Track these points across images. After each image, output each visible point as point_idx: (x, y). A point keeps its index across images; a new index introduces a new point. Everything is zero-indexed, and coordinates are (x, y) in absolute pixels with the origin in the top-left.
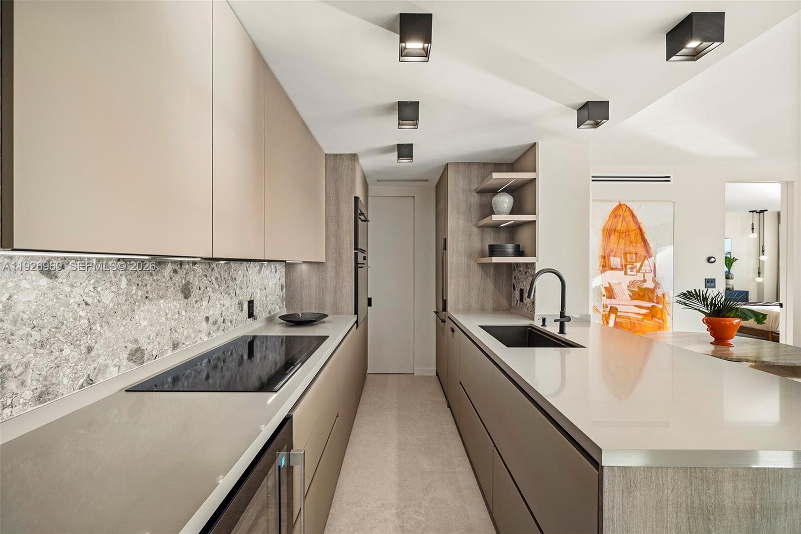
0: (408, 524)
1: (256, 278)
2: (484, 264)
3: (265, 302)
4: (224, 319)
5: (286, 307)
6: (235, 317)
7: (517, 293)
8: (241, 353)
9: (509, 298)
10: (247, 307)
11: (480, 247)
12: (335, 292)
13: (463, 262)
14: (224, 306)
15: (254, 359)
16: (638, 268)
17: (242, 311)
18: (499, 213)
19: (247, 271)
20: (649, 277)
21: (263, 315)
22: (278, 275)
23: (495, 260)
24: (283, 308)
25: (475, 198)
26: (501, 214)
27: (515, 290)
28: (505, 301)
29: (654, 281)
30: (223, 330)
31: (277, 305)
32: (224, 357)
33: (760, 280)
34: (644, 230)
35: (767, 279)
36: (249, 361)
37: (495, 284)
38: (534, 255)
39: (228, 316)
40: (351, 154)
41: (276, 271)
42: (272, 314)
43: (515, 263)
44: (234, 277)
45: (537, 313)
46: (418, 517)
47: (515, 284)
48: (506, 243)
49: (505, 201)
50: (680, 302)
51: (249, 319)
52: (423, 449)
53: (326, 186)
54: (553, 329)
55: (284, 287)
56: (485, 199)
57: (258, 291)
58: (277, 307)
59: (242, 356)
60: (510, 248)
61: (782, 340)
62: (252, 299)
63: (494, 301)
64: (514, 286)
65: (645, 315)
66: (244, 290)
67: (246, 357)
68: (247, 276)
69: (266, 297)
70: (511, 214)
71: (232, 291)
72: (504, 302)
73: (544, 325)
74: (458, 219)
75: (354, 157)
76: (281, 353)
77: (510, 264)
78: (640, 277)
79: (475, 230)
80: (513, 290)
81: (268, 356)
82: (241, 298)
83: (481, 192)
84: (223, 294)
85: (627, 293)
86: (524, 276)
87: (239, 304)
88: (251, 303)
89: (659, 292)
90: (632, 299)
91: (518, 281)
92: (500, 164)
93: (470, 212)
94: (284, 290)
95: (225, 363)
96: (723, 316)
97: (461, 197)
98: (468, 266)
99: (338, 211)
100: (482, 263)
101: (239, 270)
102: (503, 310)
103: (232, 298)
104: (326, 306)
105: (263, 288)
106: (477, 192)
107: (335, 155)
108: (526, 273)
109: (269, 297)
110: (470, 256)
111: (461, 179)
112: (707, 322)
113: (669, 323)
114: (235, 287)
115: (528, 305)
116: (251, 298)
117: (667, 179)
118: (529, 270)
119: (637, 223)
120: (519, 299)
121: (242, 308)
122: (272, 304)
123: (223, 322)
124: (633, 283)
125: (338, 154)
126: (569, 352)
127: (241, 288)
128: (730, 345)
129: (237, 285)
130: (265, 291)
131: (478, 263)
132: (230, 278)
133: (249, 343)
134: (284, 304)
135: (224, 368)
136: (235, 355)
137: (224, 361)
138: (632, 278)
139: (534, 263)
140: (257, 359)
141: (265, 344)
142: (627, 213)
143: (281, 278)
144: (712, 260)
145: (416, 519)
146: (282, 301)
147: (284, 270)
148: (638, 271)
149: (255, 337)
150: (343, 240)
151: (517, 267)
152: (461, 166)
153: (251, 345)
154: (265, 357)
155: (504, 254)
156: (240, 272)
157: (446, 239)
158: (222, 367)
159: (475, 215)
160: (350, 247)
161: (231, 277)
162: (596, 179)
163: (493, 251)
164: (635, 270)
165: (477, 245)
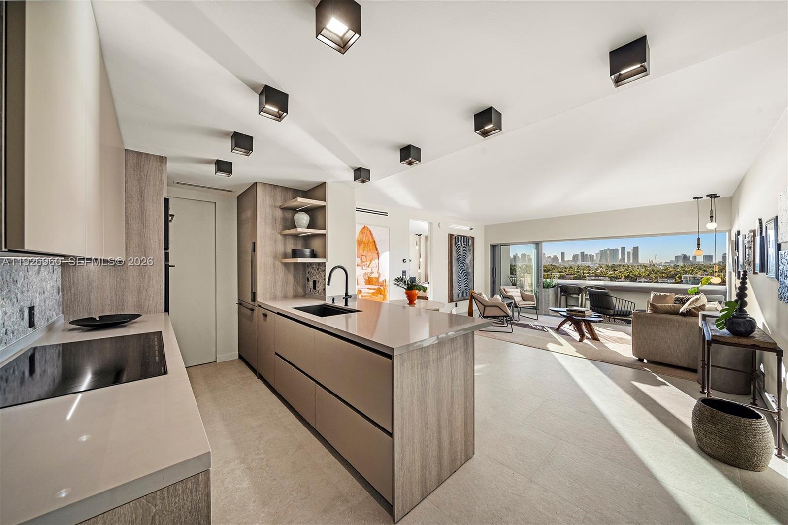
0: (253, 464)
1: (35, 280)
2: (287, 263)
3: (44, 308)
4: (6, 330)
5: (63, 313)
6: (16, 327)
7: (311, 284)
8: (22, 370)
9: (305, 287)
10: (28, 314)
11: (283, 251)
12: (139, 292)
13: (270, 261)
14: (6, 314)
15: (34, 376)
16: (368, 265)
17: (23, 319)
18: (300, 227)
19: (28, 271)
20: (375, 270)
21: (42, 323)
22: (55, 277)
23: (300, 260)
24: (59, 314)
25: (279, 213)
26: (302, 227)
27: (308, 281)
28: (302, 290)
29: (378, 273)
30: (6, 343)
31: (54, 310)
32: (7, 375)
33: (419, 271)
34: (376, 243)
35: (422, 271)
36: (30, 379)
37: (294, 278)
38: (325, 257)
39: (10, 326)
40: (160, 156)
41: (53, 271)
42: (50, 321)
43: (308, 263)
44: (15, 279)
45: (327, 295)
46: (259, 456)
47: (309, 277)
48: (305, 248)
49: (303, 219)
50: (395, 284)
51: (29, 329)
52: (246, 413)
53: (126, 183)
54: (340, 304)
55: (60, 289)
56: (289, 214)
57: (38, 295)
58: (54, 313)
59: (23, 373)
60: (307, 251)
61: (429, 299)
62: (32, 305)
63: (294, 291)
64: (308, 278)
65: (373, 294)
66: (25, 294)
67: (27, 373)
68: (27, 278)
69: (45, 302)
70: (307, 228)
71: (13, 296)
72: (300, 290)
73: (333, 303)
74: (266, 227)
75: (163, 159)
76: (58, 366)
77: (305, 263)
78: (369, 270)
79: (280, 237)
80: (307, 282)
81: (47, 371)
82: (22, 304)
83: (284, 209)
84: (5, 300)
85: (364, 280)
86: (317, 271)
87: (20, 311)
88: (31, 309)
89: (381, 280)
90: (366, 284)
91: (312, 275)
92: (298, 190)
93: (276, 223)
94: (60, 293)
95: (8, 383)
96: (412, 290)
97: (268, 211)
98: (274, 265)
99: (143, 210)
100: (285, 263)
101: (20, 271)
102: (301, 297)
103: (13, 304)
104: (127, 307)
105: (42, 292)
106: (281, 209)
107: (139, 154)
108: (318, 270)
109: (47, 302)
110: (275, 257)
111: (268, 196)
112: (406, 293)
113: (388, 297)
114: (17, 291)
115: (320, 291)
116: (31, 303)
117: (386, 214)
118: (321, 267)
119: (373, 238)
120: (312, 288)
121: (23, 316)
122: (50, 310)
123: (6, 334)
124: (365, 274)
125: (143, 153)
126: (351, 317)
127: (22, 292)
128: (415, 304)
129: (18, 289)
130: (43, 295)
131: (281, 263)
132: (11, 280)
133: (30, 357)
134: (61, 309)
135: (7, 389)
136: (17, 373)
137: (7, 380)
138: (365, 271)
139: (325, 263)
140: (37, 376)
141: (44, 357)
142: (368, 232)
143: (58, 279)
144: (405, 261)
145: (258, 458)
146: (59, 306)
147: (60, 270)
148: (369, 267)
149: (35, 349)
150: (150, 239)
151: (311, 265)
152: (267, 186)
153: (32, 359)
154: (44, 371)
155: (303, 256)
156: (21, 273)
157: (254, 243)
158: (5, 388)
159: (279, 226)
160: (159, 247)
161: (13, 280)
162: (358, 210)
163: (295, 253)
164: (366, 266)
165: (280, 248)
